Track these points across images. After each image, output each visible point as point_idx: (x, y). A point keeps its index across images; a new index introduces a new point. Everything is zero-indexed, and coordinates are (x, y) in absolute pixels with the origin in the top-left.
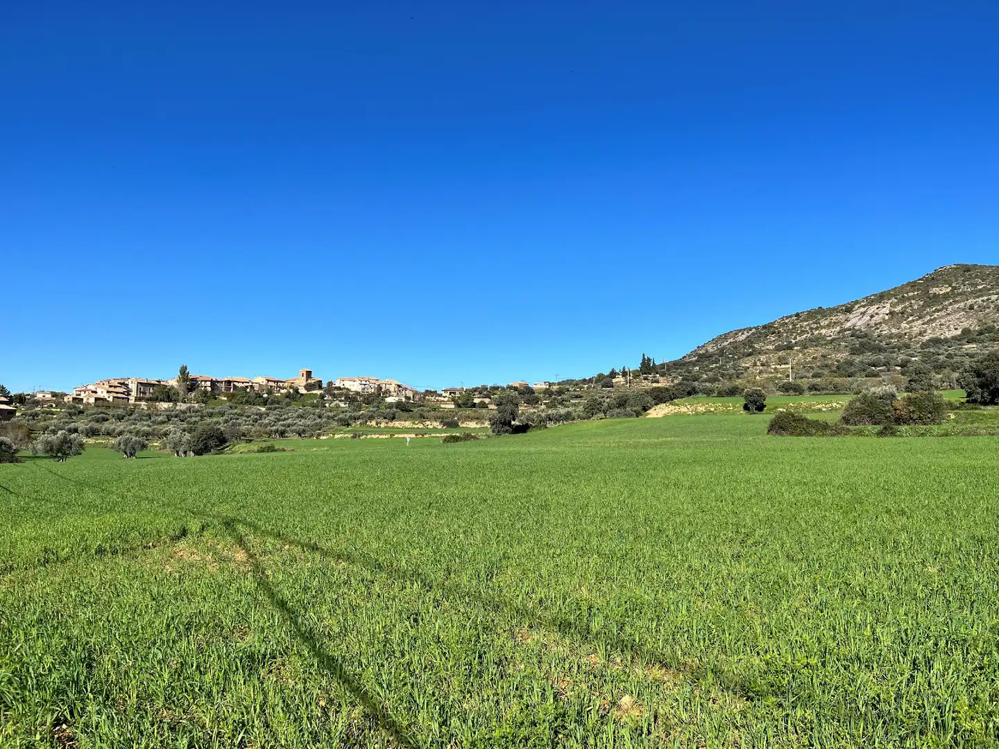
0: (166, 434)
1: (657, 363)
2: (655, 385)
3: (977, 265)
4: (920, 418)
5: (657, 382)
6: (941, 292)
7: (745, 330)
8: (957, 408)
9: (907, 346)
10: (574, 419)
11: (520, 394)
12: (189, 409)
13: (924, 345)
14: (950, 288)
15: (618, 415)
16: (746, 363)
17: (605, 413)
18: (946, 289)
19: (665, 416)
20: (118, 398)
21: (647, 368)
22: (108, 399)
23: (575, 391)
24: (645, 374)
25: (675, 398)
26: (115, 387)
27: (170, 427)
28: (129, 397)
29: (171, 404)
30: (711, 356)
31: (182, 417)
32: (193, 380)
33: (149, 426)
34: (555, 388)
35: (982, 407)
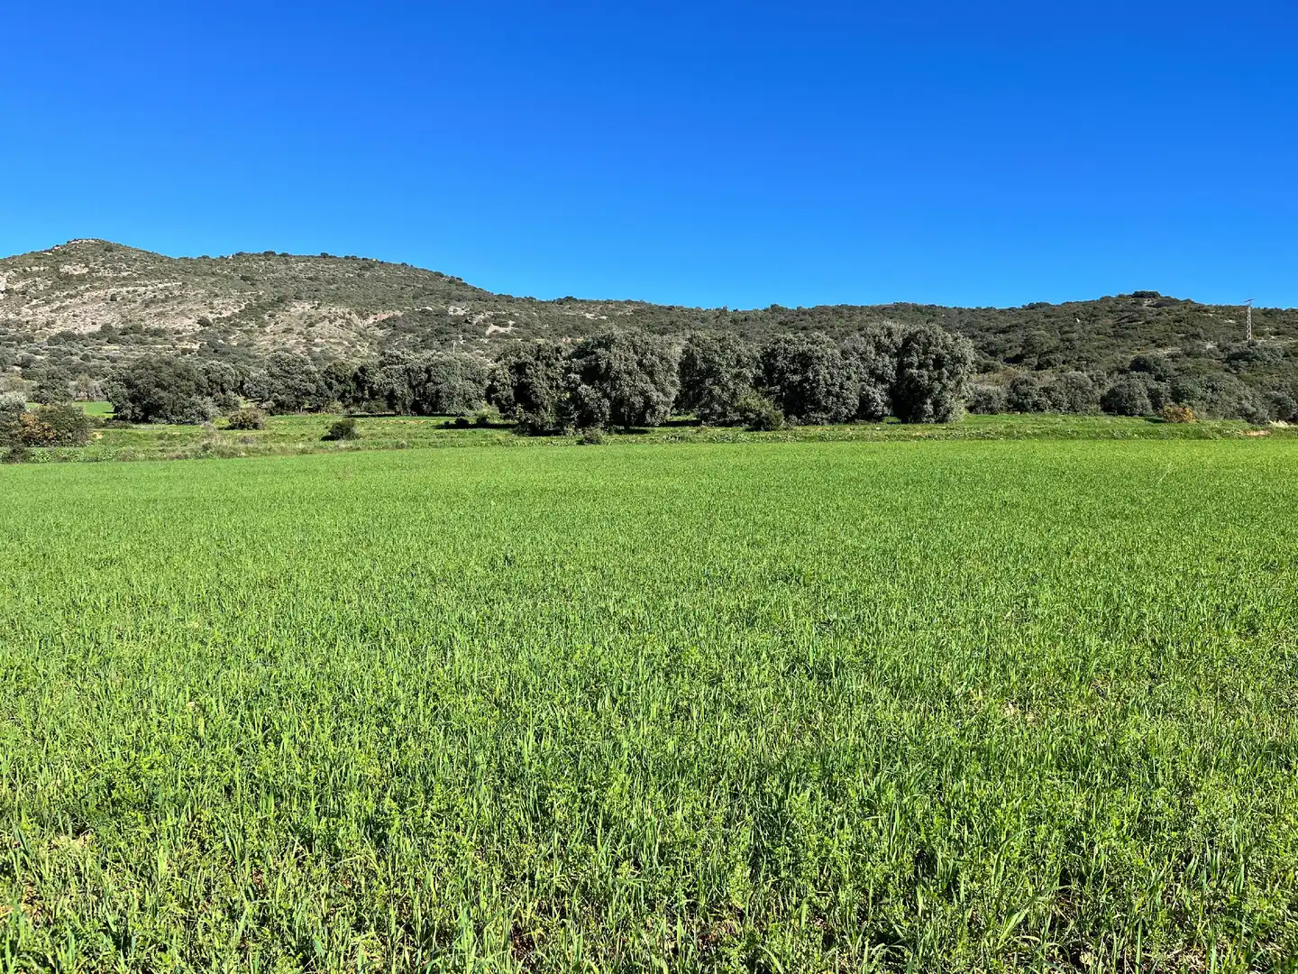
3: (121, 245)
4: (58, 438)
6: (76, 273)
8: (104, 426)
9: (30, 339)
13: (54, 340)
14: (87, 270)
18: (80, 270)
35: (134, 426)
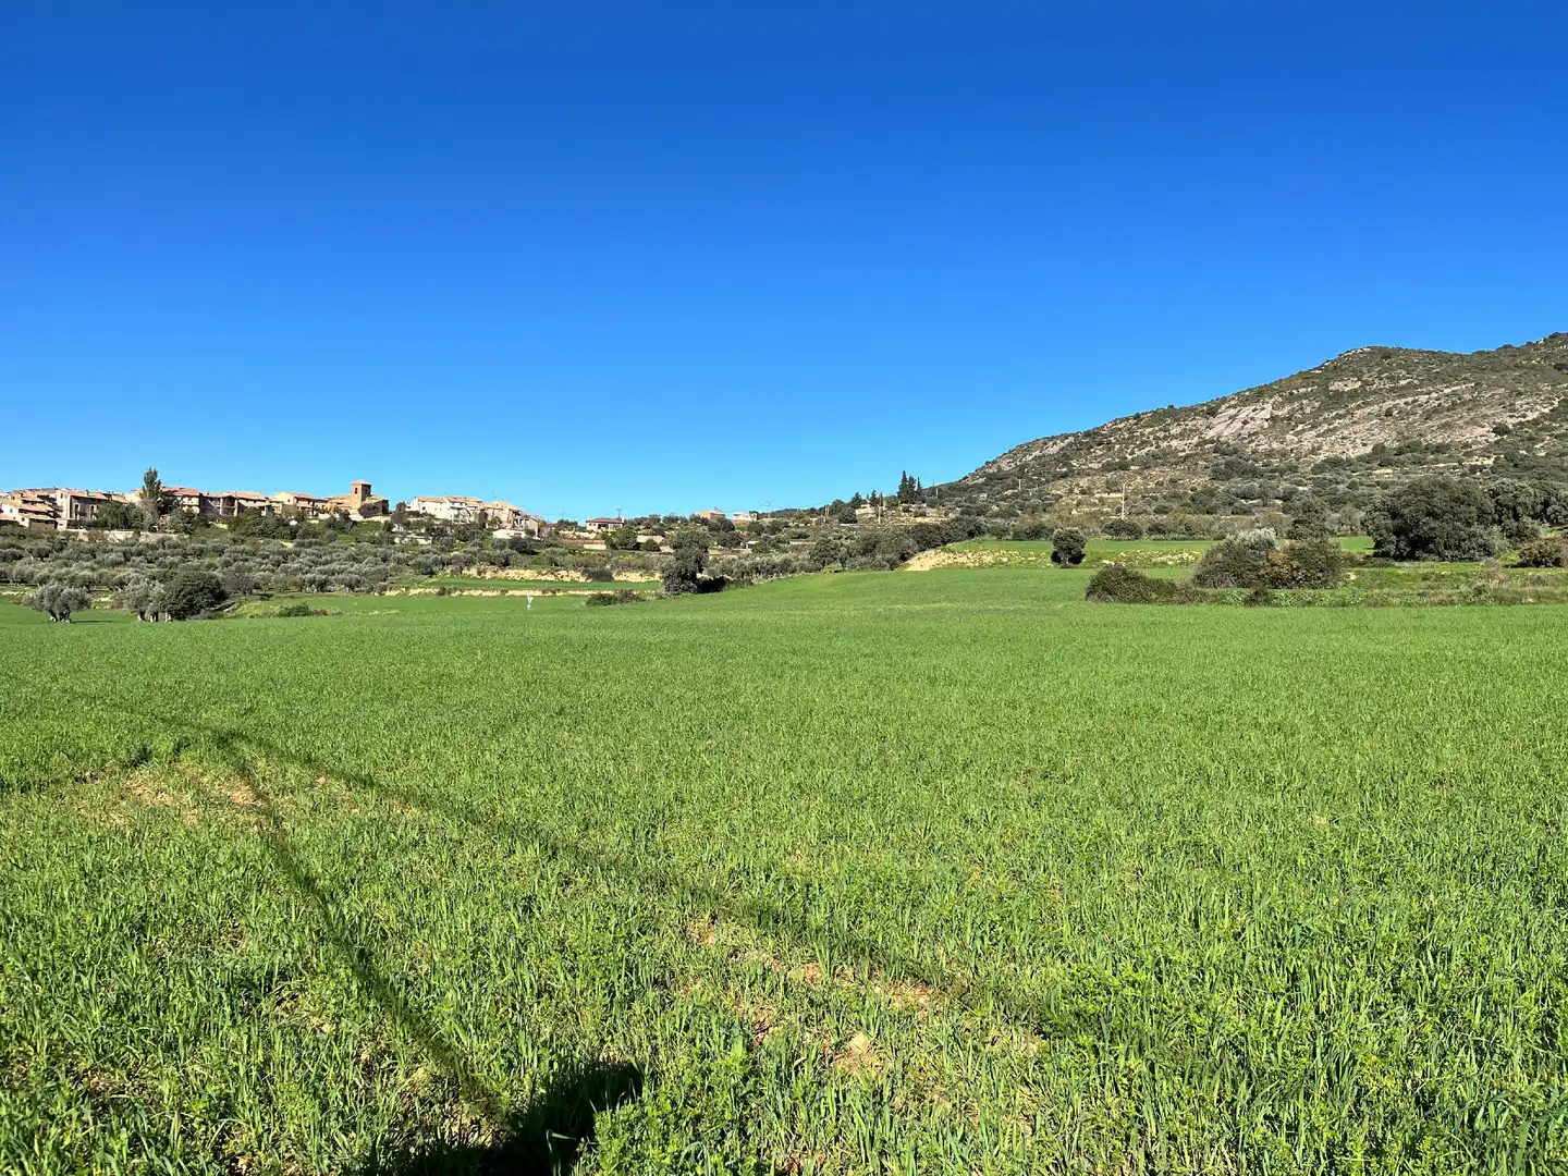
0: (122, 584)
1: (925, 485)
2: (919, 520)
3: (1401, 349)
4: (1307, 578)
5: (924, 515)
6: (1347, 389)
7: (1057, 437)
8: (1361, 565)
9: (1293, 469)
10: (793, 572)
11: (710, 530)
12: (162, 542)
13: (1319, 468)
14: (1360, 383)
15: (862, 567)
16: (1059, 488)
17: (843, 563)
18: (1353, 385)
19: (935, 570)
20: (39, 521)
21: (910, 493)
22: (21, 523)
23: (797, 526)
24: (906, 502)
25: (949, 541)
26: (33, 503)
27: (127, 572)
28: (57, 520)
29: (130, 534)
30: (1005, 476)
31: (148, 554)
32: (166, 494)
33: (93, 569)
34: (767, 521)
35: (1397, 564)
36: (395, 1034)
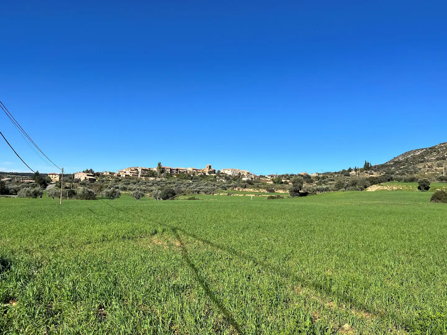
0: (152, 191)
1: (373, 165)
2: (371, 176)
5: (372, 174)
7: (420, 149)
10: (330, 191)
11: (304, 178)
12: (161, 180)
15: (352, 190)
16: (420, 166)
17: (345, 188)
19: (376, 191)
20: (134, 175)
21: (367, 167)
22: (130, 175)
23: (331, 177)
24: (366, 170)
25: (381, 182)
26: (133, 170)
27: (153, 188)
28: (138, 175)
29: (154, 178)
30: (401, 162)
31: (158, 183)
32: (163, 168)
33: (146, 187)
34: (321, 176)
36: (214, 306)
